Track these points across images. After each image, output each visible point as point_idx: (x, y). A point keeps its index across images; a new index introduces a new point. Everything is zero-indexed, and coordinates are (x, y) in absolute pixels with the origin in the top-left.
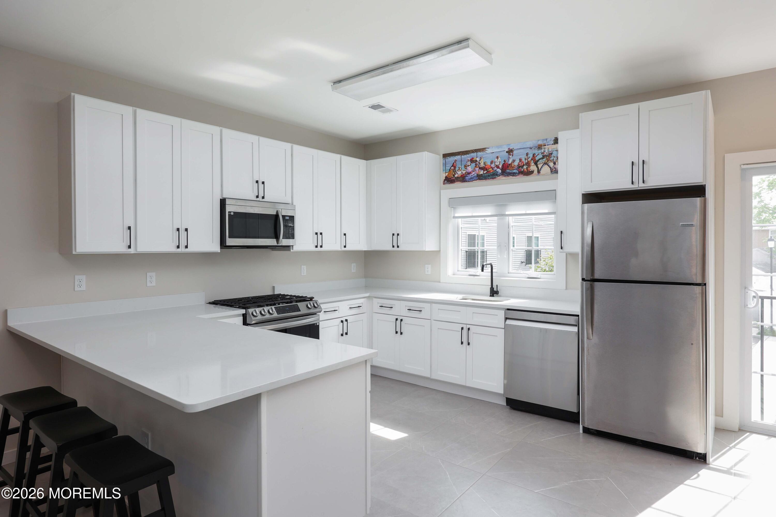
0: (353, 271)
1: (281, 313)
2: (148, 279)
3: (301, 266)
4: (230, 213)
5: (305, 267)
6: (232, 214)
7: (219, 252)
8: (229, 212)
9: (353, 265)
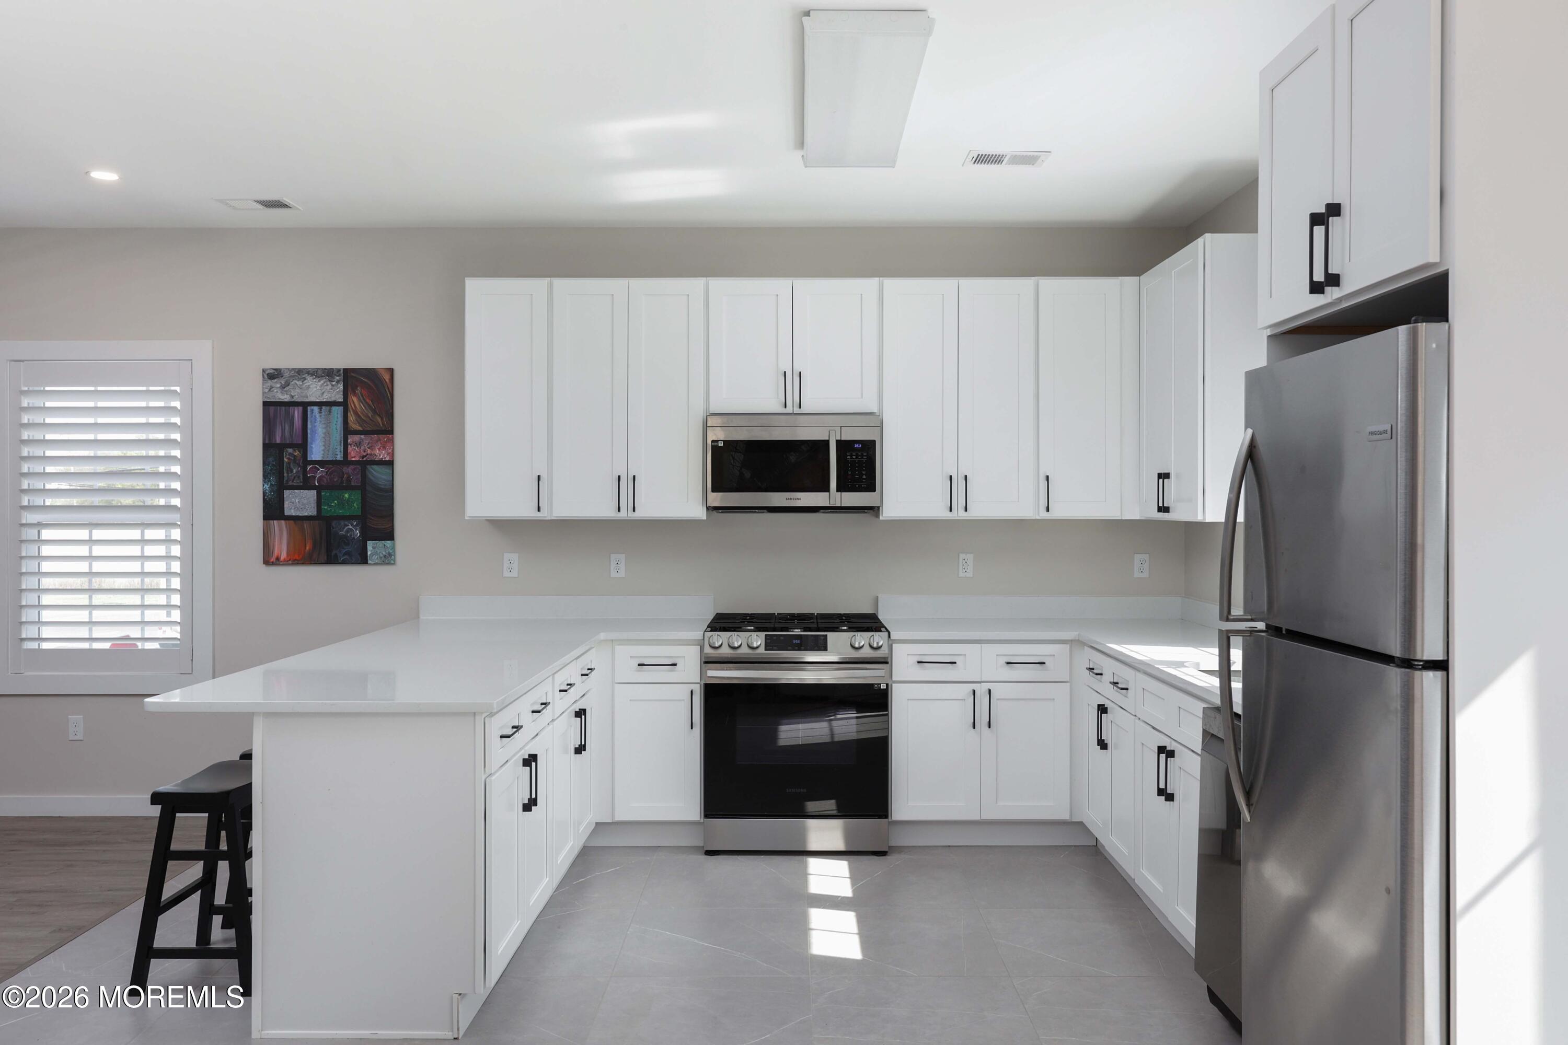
0: (1137, 574)
1: (775, 648)
2: (613, 565)
3: (959, 556)
4: (715, 444)
5: (970, 557)
6: (721, 444)
7: (705, 518)
8: (713, 441)
9: (1138, 557)
